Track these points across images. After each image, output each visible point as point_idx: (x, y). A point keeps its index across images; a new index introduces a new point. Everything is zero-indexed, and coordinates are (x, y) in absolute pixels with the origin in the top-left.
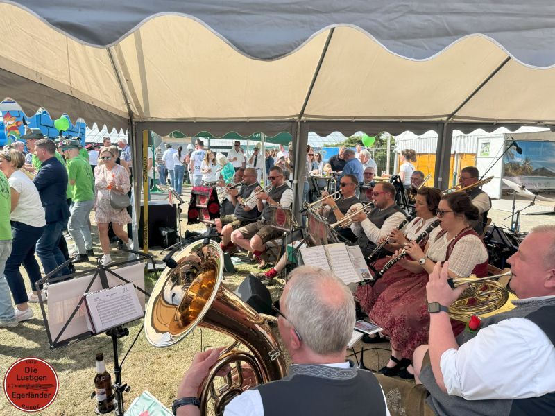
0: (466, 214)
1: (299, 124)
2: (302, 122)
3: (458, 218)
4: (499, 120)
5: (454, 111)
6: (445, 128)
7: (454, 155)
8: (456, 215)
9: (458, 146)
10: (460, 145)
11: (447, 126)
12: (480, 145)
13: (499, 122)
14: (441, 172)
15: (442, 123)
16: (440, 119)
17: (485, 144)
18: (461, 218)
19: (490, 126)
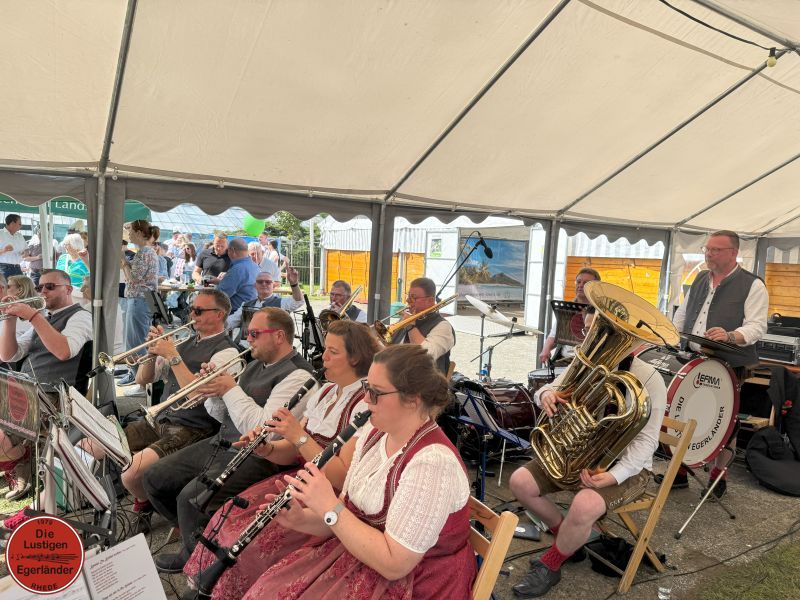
0: (423, 398)
1: (102, 182)
2: (108, 179)
3: (407, 405)
4: (459, 204)
5: (395, 184)
6: (383, 212)
7: (398, 254)
8: (403, 400)
9: (402, 242)
10: (405, 241)
11: (386, 210)
12: (430, 242)
13: (459, 207)
14: (378, 284)
15: (378, 204)
16: (374, 197)
17: (436, 240)
18: (413, 405)
19: (447, 214)
